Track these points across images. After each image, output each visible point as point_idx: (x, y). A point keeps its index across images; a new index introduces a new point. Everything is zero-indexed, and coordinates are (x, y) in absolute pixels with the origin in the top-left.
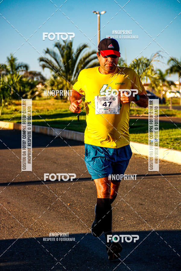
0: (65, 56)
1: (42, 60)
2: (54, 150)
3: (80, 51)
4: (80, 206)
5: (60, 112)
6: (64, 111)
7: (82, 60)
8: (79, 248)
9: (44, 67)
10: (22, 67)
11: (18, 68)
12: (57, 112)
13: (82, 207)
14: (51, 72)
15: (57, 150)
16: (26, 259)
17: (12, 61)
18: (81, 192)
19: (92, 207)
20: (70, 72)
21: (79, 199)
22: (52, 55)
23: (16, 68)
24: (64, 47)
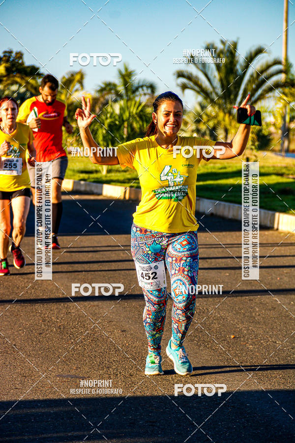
0: (223, 68)
1: (180, 75)
2: (203, 238)
3: (250, 59)
4: (254, 340)
5: (214, 171)
6: (221, 168)
7: (255, 75)
8: (254, 416)
9: (184, 87)
10: (145, 88)
11: (137, 89)
12: (208, 169)
13: (256, 343)
14: (197, 98)
15: (208, 239)
16: (159, 434)
17: (126, 76)
18: (254, 314)
19: (276, 343)
20: (232, 97)
21: (250, 328)
22: (200, 66)
23: (134, 88)
24: (222, 52)
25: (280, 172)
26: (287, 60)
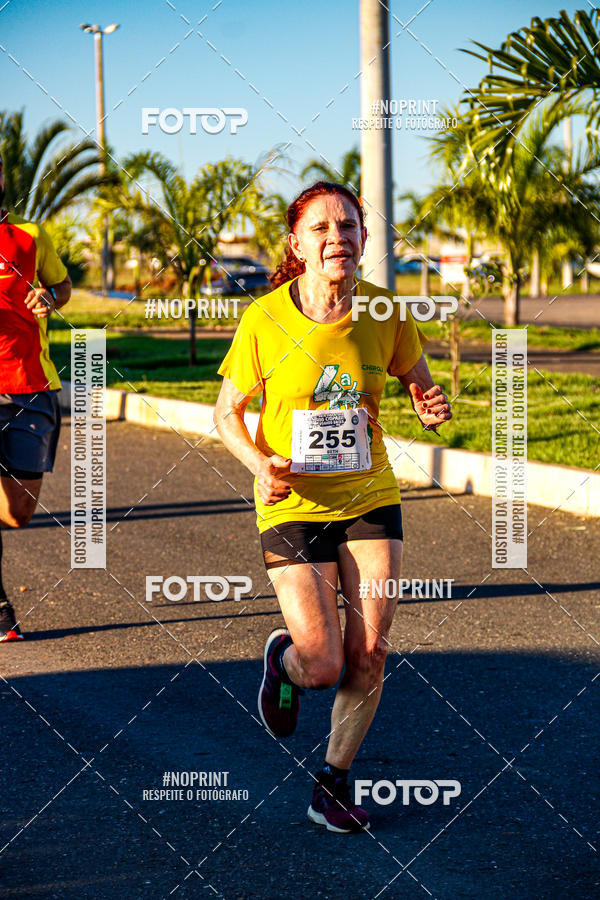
3: (44, 142)
4: (57, 593)
7: (54, 167)
8: (55, 713)
13: (61, 597)
19: (92, 594)
20: (19, 202)
21: (52, 573)
25: (99, 322)
26: (104, 141)
